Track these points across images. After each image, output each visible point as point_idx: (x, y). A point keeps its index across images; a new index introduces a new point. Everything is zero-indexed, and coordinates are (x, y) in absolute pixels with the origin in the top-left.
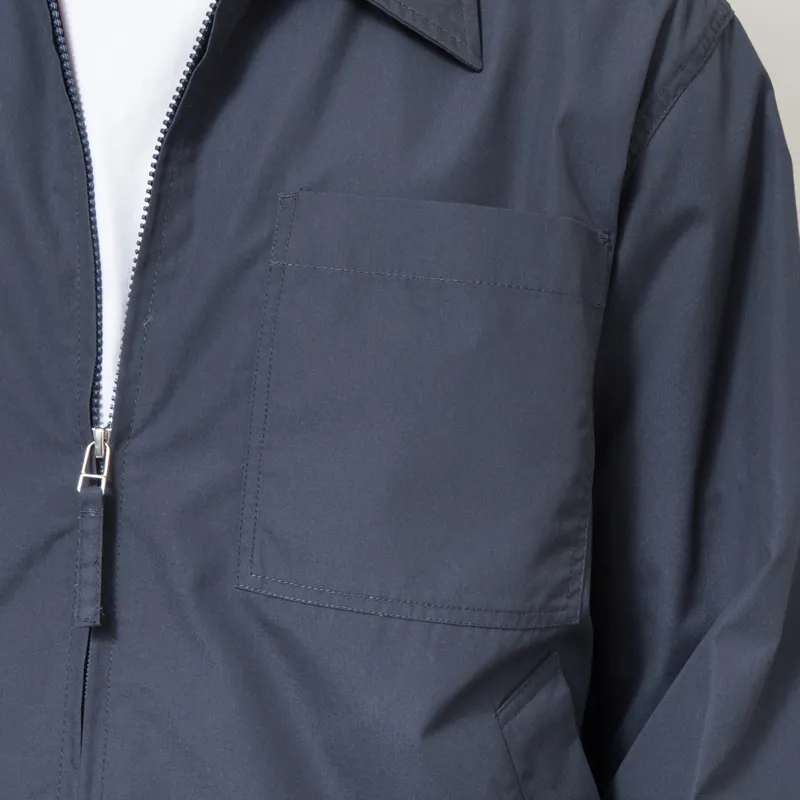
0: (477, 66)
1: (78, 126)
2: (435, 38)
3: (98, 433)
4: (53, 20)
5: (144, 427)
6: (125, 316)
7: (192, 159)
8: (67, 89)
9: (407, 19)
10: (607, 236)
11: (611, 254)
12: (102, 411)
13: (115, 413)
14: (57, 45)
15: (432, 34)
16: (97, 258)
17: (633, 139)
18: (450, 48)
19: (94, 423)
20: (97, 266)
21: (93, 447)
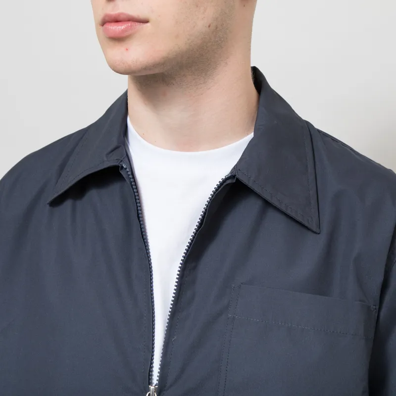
0: (318, 232)
1: (147, 252)
2: (301, 220)
3: (152, 388)
4: (137, 207)
5: (171, 386)
6: (164, 340)
7: (195, 268)
8: (143, 236)
9: (289, 212)
10: (374, 307)
11: (376, 315)
12: (153, 377)
13: (159, 379)
14: (139, 218)
15: (299, 219)
16: (153, 310)
17: (386, 265)
18: (307, 224)
19: (150, 383)
20: (153, 313)
21: (149, 394)
